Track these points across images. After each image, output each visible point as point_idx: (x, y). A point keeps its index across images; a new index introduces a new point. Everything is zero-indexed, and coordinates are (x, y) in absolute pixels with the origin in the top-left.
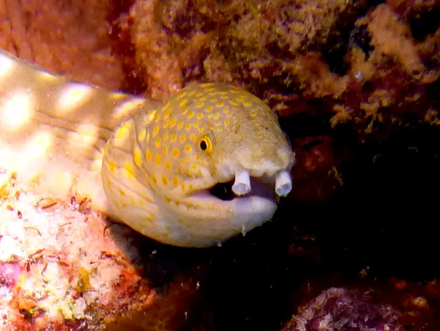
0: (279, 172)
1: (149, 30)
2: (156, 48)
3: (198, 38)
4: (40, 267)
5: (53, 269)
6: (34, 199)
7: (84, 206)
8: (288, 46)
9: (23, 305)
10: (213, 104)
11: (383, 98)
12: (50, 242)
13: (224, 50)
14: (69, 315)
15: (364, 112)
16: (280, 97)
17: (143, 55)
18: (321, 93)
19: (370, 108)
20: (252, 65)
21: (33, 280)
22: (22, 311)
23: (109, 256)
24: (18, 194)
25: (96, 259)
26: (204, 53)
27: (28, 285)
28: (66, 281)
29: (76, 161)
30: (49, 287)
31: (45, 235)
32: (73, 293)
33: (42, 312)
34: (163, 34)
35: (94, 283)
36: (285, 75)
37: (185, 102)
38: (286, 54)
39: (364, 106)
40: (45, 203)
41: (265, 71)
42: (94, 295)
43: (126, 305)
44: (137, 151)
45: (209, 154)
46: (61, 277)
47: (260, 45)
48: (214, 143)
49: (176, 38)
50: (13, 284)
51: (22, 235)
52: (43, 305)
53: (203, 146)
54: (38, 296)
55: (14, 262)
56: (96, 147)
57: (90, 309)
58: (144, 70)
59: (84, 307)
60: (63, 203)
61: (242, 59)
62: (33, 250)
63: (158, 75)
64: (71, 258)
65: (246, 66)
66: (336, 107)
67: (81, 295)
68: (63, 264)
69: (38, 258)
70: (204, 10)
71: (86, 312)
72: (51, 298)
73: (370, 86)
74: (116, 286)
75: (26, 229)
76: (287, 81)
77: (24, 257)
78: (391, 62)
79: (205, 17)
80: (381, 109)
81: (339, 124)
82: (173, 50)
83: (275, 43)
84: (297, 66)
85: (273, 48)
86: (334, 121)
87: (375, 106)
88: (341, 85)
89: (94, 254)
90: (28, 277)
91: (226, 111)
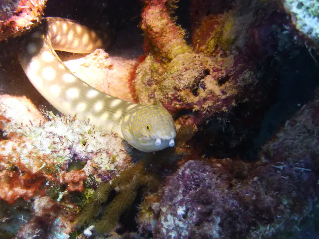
0: (170, 139)
1: (140, 85)
2: (142, 90)
3: (154, 86)
4: (100, 154)
5: (104, 155)
6: (99, 133)
7: (115, 136)
8: (180, 88)
9: (94, 166)
10: (152, 114)
11: (209, 103)
12: (103, 147)
13: (161, 89)
14: (109, 169)
15: (203, 107)
16: (177, 103)
17: (138, 92)
18: (190, 102)
19: (205, 106)
20: (169, 93)
21: (98, 158)
22: (94, 168)
23: (122, 151)
24: (95, 132)
25: (118, 152)
26: (155, 90)
27: (96, 160)
28: (108, 158)
29: (115, 122)
30: (103, 160)
31: (103, 144)
32: (110, 162)
33: (100, 168)
34: (144, 86)
35: (117, 159)
36: (179, 96)
37: (144, 112)
38: (179, 90)
39: (204, 106)
40: (103, 134)
41: (173, 95)
42: (117, 163)
43: (127, 166)
44: (130, 124)
45: (149, 131)
46: (107, 157)
47: (171, 87)
48: (151, 127)
49: (148, 86)
50: (92, 159)
51: (95, 144)
52: (101, 166)
53: (148, 128)
54: (99, 163)
55: (92, 152)
56: (121, 118)
57: (116, 167)
58: (138, 97)
59: (114, 167)
60: (109, 135)
61: (166, 92)
62: (98, 149)
63: (142, 98)
64: (110, 152)
65: (167, 94)
66: (195, 106)
67: (113, 163)
68: (107, 153)
69: (99, 151)
70: (156, 78)
71: (114, 168)
72: (104, 164)
73: (205, 100)
74: (124, 160)
75: (96, 142)
76: (179, 98)
77: (95, 151)
78: (211, 92)
79: (156, 80)
80: (209, 107)
81: (195, 111)
82: (147, 90)
83: (176, 87)
84: (182, 93)
85: (175, 88)
86: (194, 110)
87: (207, 105)
88: (196, 99)
89: (118, 150)
90: (97, 157)
91: (156, 117)
